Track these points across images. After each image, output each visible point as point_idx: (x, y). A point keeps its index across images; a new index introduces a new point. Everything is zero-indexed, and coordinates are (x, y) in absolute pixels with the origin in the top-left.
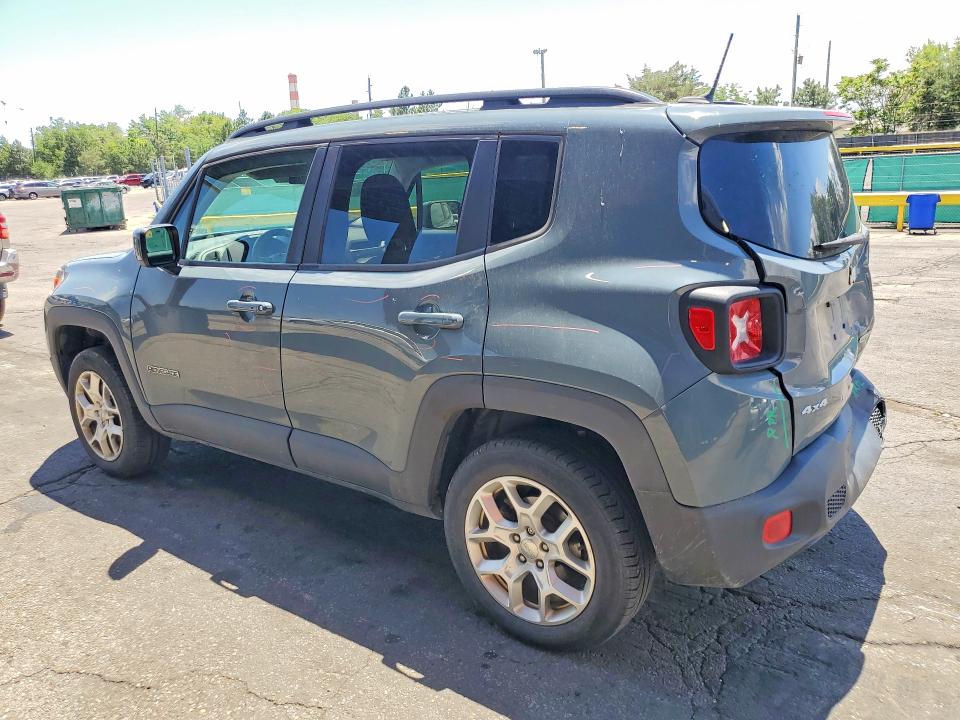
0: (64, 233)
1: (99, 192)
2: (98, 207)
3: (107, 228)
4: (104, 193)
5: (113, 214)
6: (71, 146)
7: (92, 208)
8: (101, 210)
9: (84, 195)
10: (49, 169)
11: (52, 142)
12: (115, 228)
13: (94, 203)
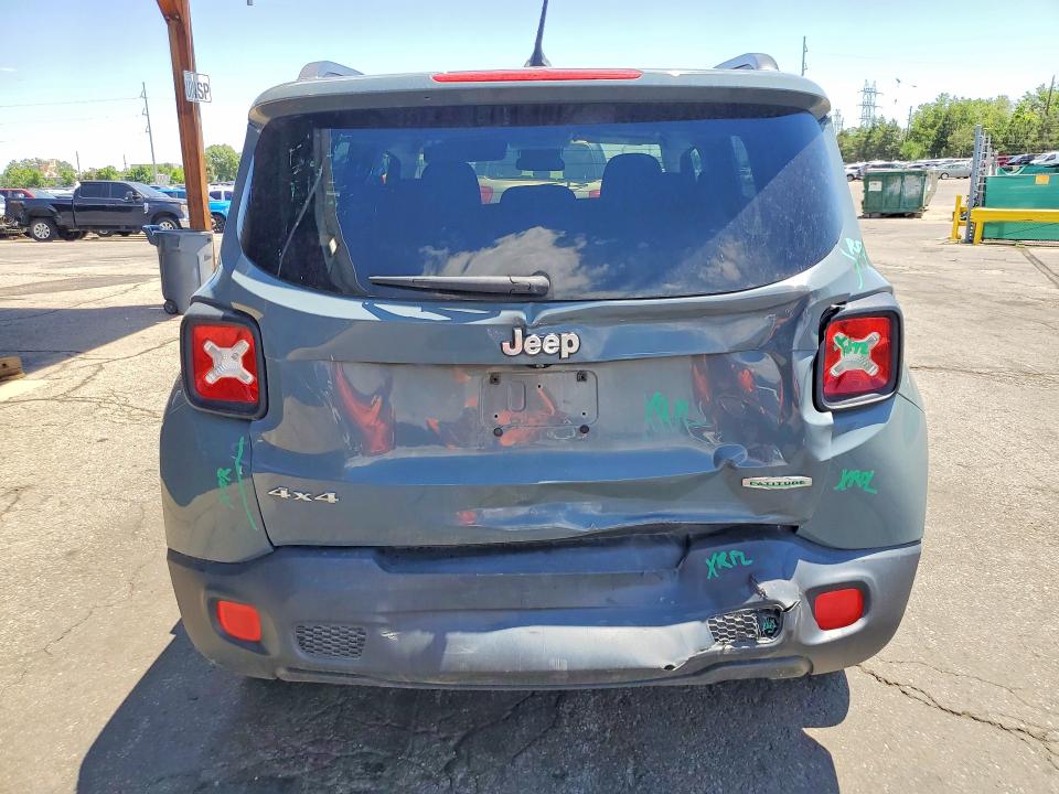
0: (860, 217)
1: (902, 175)
2: (897, 192)
3: (902, 215)
4: (907, 177)
5: (911, 200)
6: (944, 125)
7: (892, 193)
8: (900, 194)
9: (885, 178)
10: (917, 148)
11: (930, 120)
12: (911, 216)
13: (895, 187)
